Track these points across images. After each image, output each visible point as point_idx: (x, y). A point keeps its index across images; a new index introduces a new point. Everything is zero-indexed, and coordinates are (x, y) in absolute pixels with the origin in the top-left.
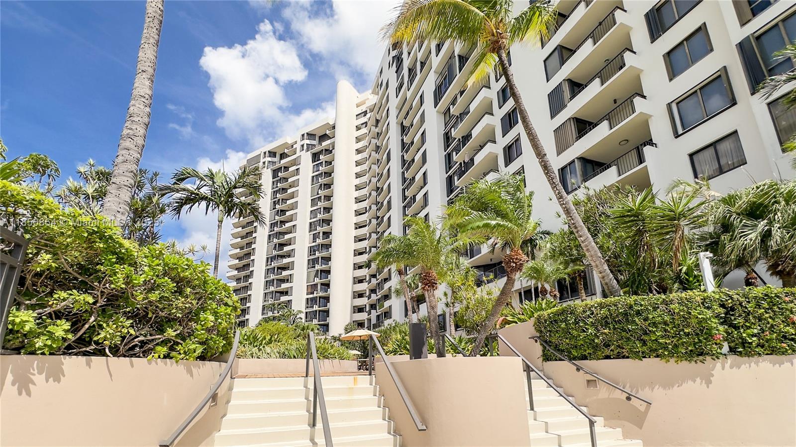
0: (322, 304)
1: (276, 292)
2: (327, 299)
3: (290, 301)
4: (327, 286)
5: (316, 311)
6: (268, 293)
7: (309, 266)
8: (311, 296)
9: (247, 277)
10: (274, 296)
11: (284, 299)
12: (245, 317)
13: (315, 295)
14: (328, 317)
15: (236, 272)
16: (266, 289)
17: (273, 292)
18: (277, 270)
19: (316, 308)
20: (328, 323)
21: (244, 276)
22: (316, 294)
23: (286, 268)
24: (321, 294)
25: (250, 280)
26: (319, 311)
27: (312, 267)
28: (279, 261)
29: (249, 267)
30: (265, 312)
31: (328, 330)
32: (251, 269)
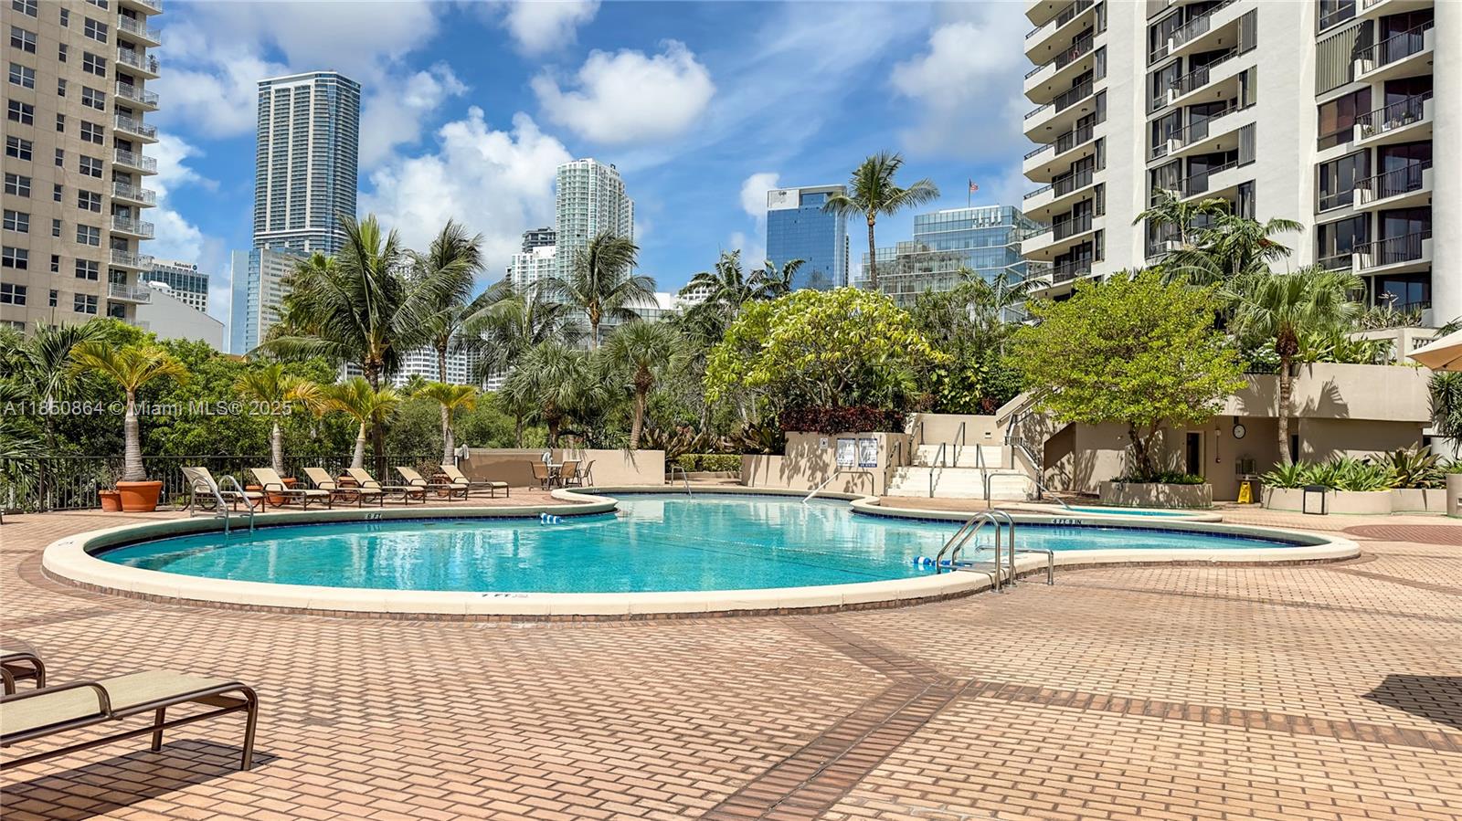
0: (1395, 182)
1: (1191, 159)
2: (1421, 151)
3: (1246, 189)
4: (1417, 86)
5: (1367, 215)
6: (1161, 168)
7: (1327, 14)
8: (1340, 150)
9: (1089, 121)
10: (1184, 176)
11: (1222, 181)
12: (1090, 271)
13: (1358, 140)
14: (1429, 235)
15: (1050, 113)
16: (1156, 152)
17: (1180, 160)
18: (1191, 68)
19: (1364, 200)
20: (1430, 266)
21: (1078, 121)
22: (1364, 135)
23: (1226, 51)
24: (1387, 132)
25: (1098, 132)
26: (1384, 214)
27: (1341, 16)
28: (1195, 27)
29: (1091, 81)
30: (1158, 243)
31: (1427, 301)
32: (1097, 87)
